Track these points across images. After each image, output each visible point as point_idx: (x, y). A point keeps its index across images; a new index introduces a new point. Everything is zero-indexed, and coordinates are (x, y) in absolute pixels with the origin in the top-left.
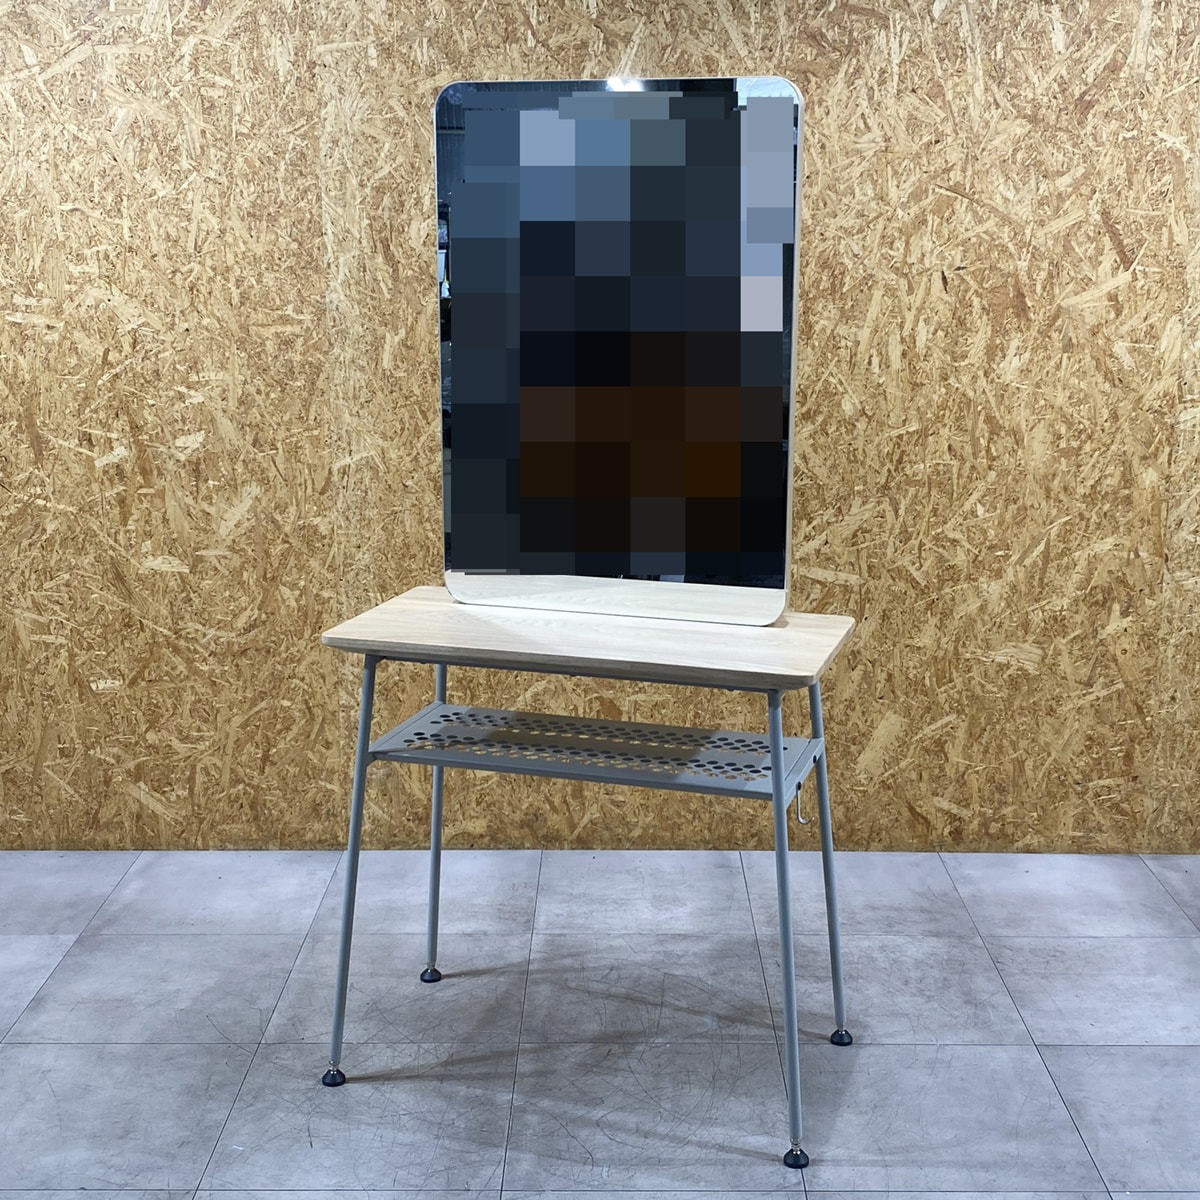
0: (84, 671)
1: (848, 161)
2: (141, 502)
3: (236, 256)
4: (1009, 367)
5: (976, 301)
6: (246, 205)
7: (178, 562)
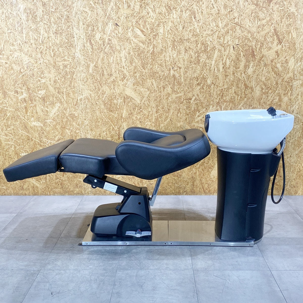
0: (18, 151)
1: (209, 16)
2: (30, 108)
3: (52, 44)
4: (250, 71)
5: (242, 53)
6: (54, 30)
7: (40, 123)
